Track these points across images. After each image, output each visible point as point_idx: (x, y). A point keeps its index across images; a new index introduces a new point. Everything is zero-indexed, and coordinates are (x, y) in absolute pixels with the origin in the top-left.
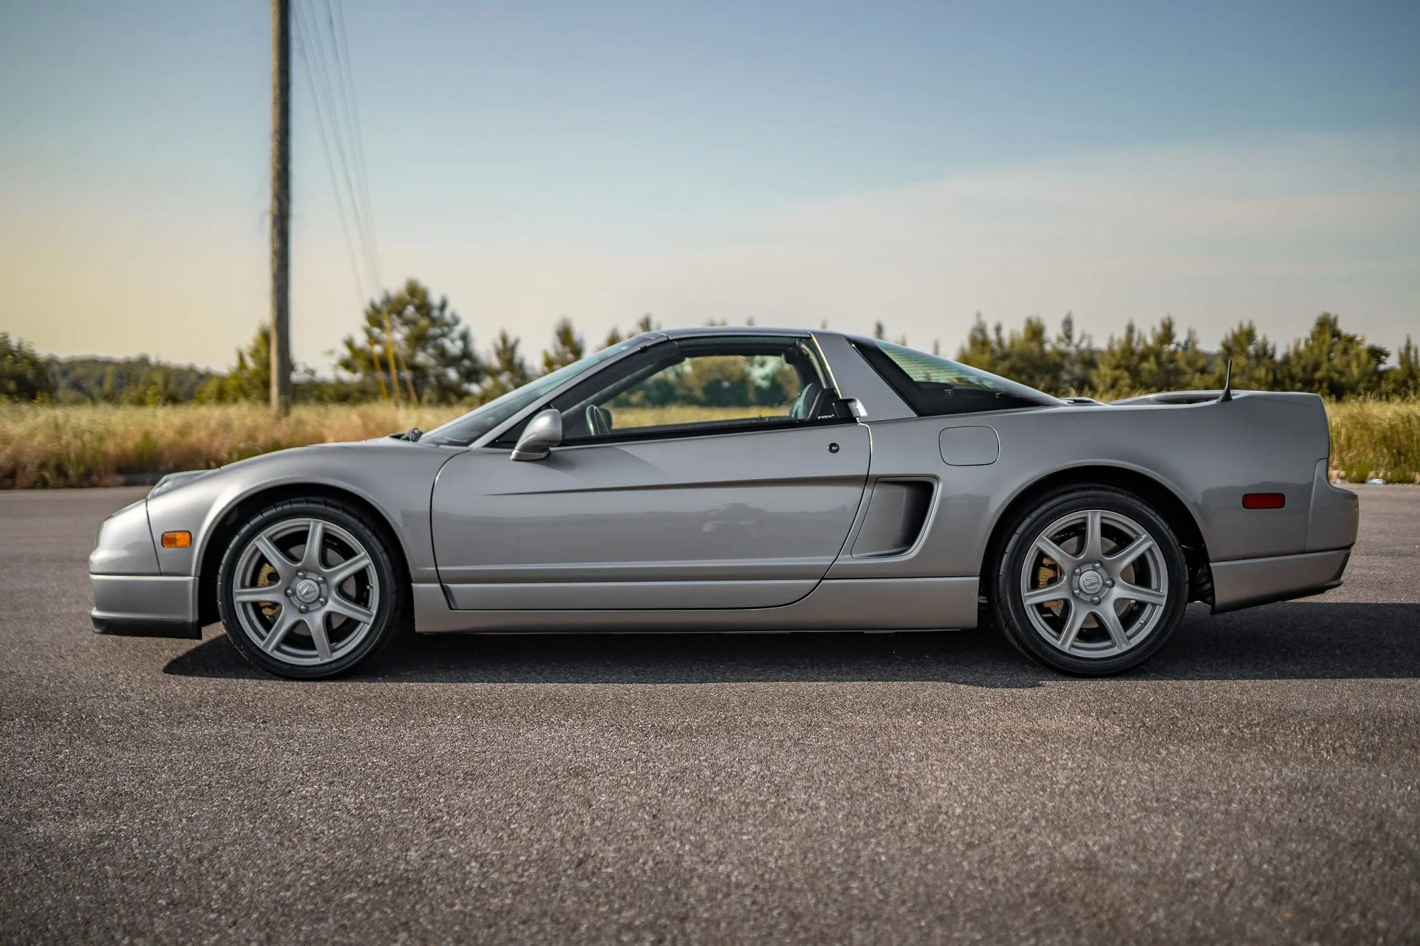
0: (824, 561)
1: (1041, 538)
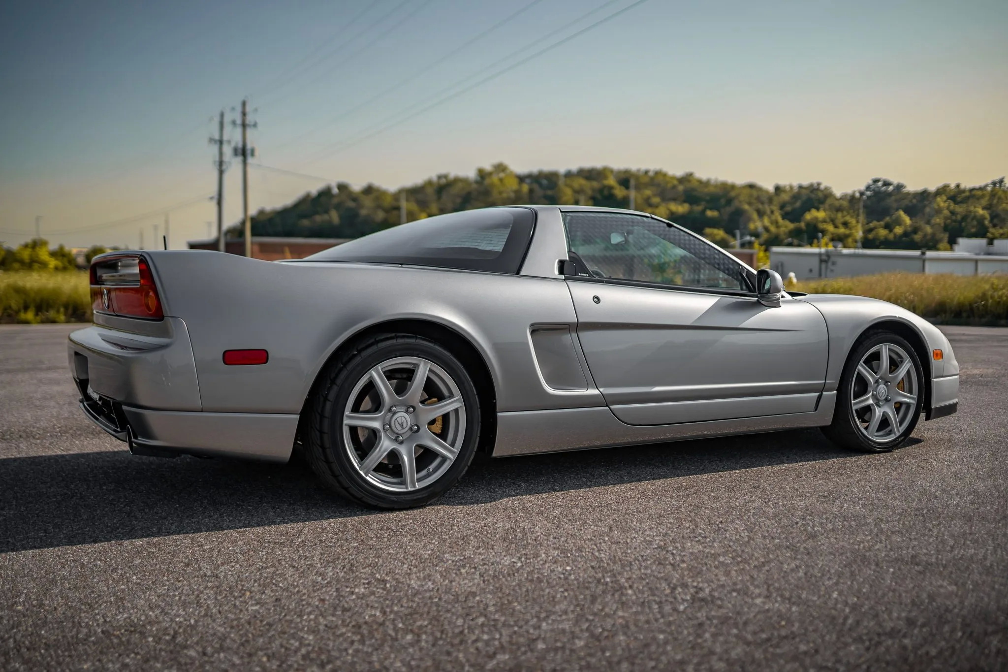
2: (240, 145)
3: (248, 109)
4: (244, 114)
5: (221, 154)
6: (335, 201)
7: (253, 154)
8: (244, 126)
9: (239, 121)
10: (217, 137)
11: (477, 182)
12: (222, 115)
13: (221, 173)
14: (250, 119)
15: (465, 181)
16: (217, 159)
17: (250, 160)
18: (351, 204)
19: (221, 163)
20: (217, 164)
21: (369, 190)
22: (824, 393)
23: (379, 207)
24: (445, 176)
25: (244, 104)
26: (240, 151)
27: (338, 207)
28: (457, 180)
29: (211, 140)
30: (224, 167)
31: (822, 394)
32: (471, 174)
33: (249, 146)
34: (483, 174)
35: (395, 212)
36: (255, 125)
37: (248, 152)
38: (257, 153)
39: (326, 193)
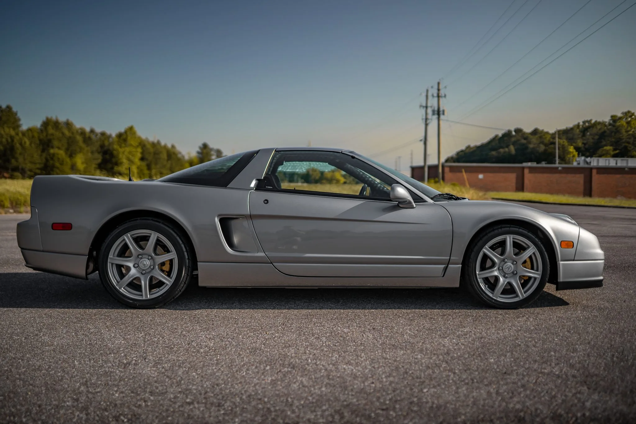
2: (436, 109)
3: (441, 87)
4: (439, 90)
5: (426, 114)
6: (513, 139)
7: (443, 114)
8: (438, 96)
9: (435, 95)
10: (424, 104)
11: (610, 124)
12: (427, 91)
13: (426, 125)
14: (442, 93)
15: (603, 124)
16: (424, 117)
17: (442, 117)
18: (524, 141)
19: (426, 119)
20: (424, 120)
21: (535, 132)
22: (450, 266)
23: (542, 143)
24: (589, 122)
25: (439, 84)
26: (436, 112)
27: (514, 144)
28: (597, 123)
29: (421, 106)
30: (428, 122)
31: (447, 267)
32: (607, 119)
33: (441, 109)
34: (614, 119)
35: (552, 146)
36: (445, 96)
37: (441, 113)
38: (446, 113)
39: (508, 135)
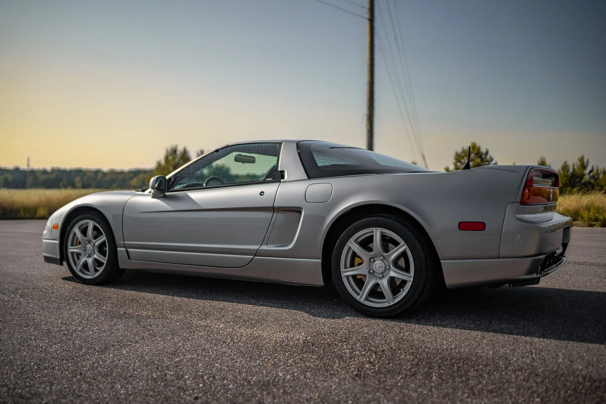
0: (256, 247)
1: (350, 241)
